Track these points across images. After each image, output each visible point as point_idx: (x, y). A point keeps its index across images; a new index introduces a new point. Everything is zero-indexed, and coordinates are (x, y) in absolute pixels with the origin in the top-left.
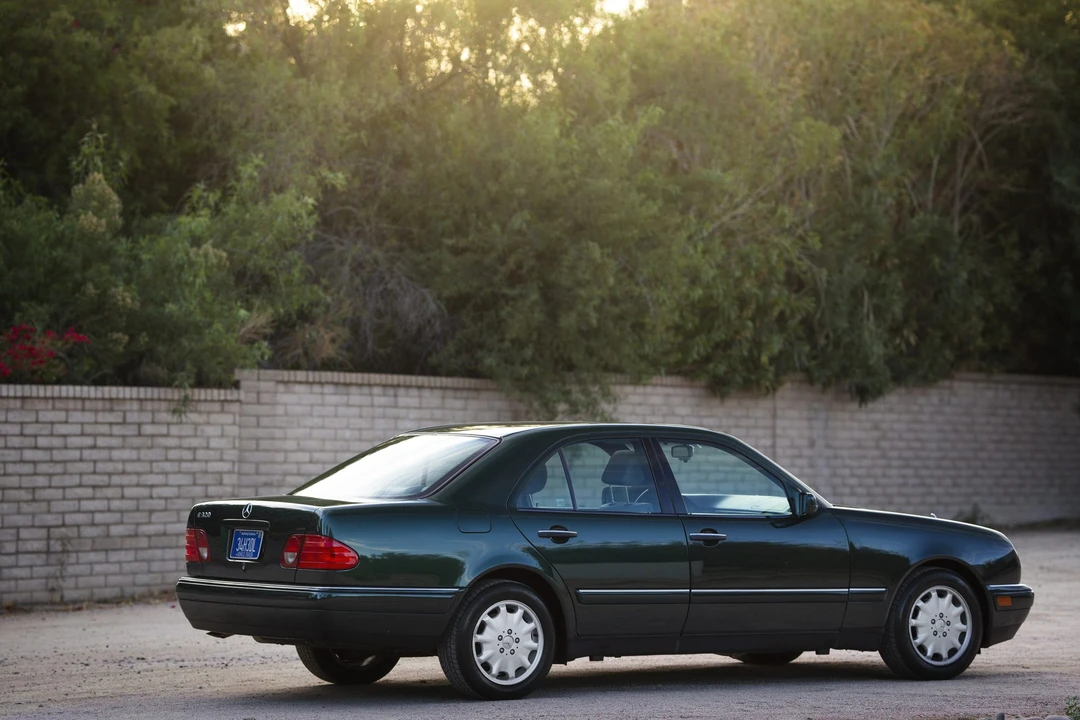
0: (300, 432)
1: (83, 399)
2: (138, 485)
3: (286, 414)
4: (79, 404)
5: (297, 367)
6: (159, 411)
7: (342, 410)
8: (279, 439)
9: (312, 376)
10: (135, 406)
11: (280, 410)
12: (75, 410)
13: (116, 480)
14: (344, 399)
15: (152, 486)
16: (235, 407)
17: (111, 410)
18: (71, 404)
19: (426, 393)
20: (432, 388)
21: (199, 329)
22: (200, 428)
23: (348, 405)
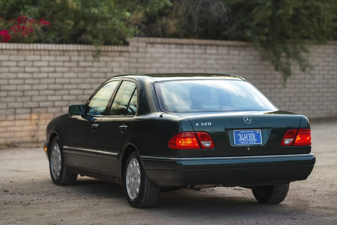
0: (158, 65)
1: (49, 51)
2: (77, 89)
3: (152, 57)
4: (47, 53)
5: (157, 36)
6: (88, 55)
7: (179, 56)
8: (148, 68)
9: (164, 40)
10: (76, 53)
11: (148, 55)
12: (45, 55)
13: (66, 87)
14: (180, 50)
15: (84, 90)
16: (127, 54)
17: (64, 55)
18: (43, 53)
19: (220, 48)
20: (223, 46)
21: (105, 20)
22: (108, 64)
23: (182, 53)
